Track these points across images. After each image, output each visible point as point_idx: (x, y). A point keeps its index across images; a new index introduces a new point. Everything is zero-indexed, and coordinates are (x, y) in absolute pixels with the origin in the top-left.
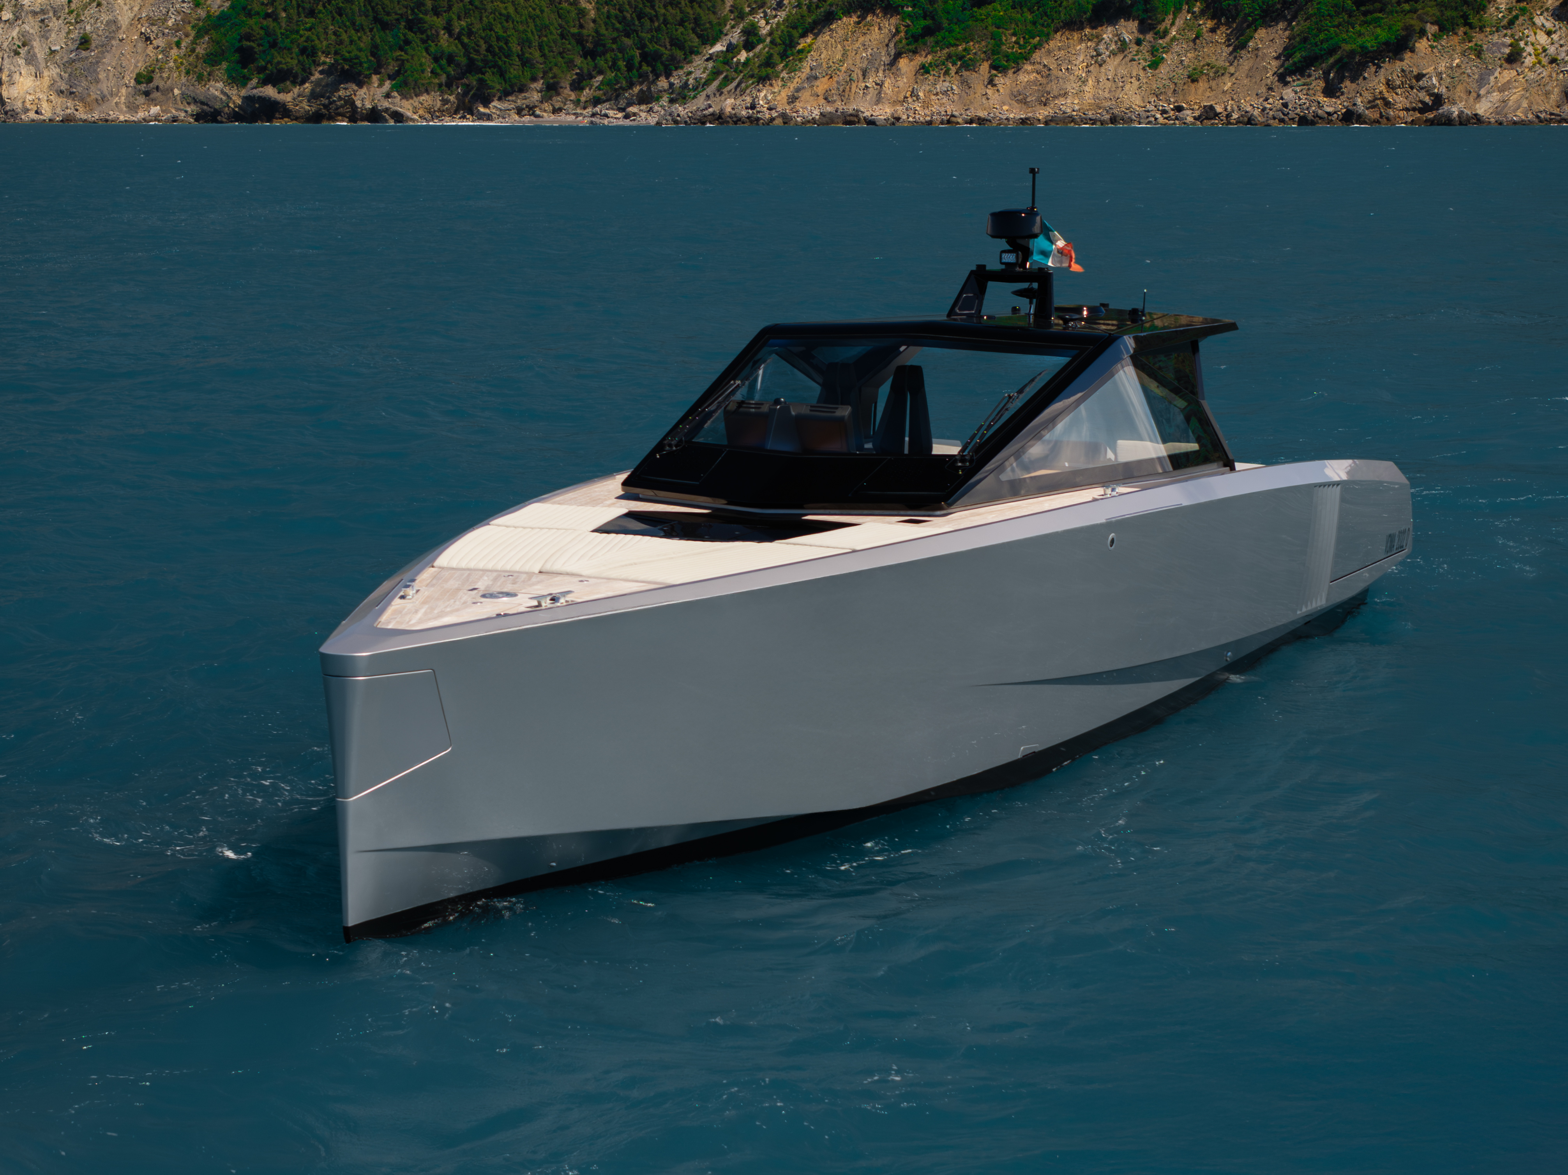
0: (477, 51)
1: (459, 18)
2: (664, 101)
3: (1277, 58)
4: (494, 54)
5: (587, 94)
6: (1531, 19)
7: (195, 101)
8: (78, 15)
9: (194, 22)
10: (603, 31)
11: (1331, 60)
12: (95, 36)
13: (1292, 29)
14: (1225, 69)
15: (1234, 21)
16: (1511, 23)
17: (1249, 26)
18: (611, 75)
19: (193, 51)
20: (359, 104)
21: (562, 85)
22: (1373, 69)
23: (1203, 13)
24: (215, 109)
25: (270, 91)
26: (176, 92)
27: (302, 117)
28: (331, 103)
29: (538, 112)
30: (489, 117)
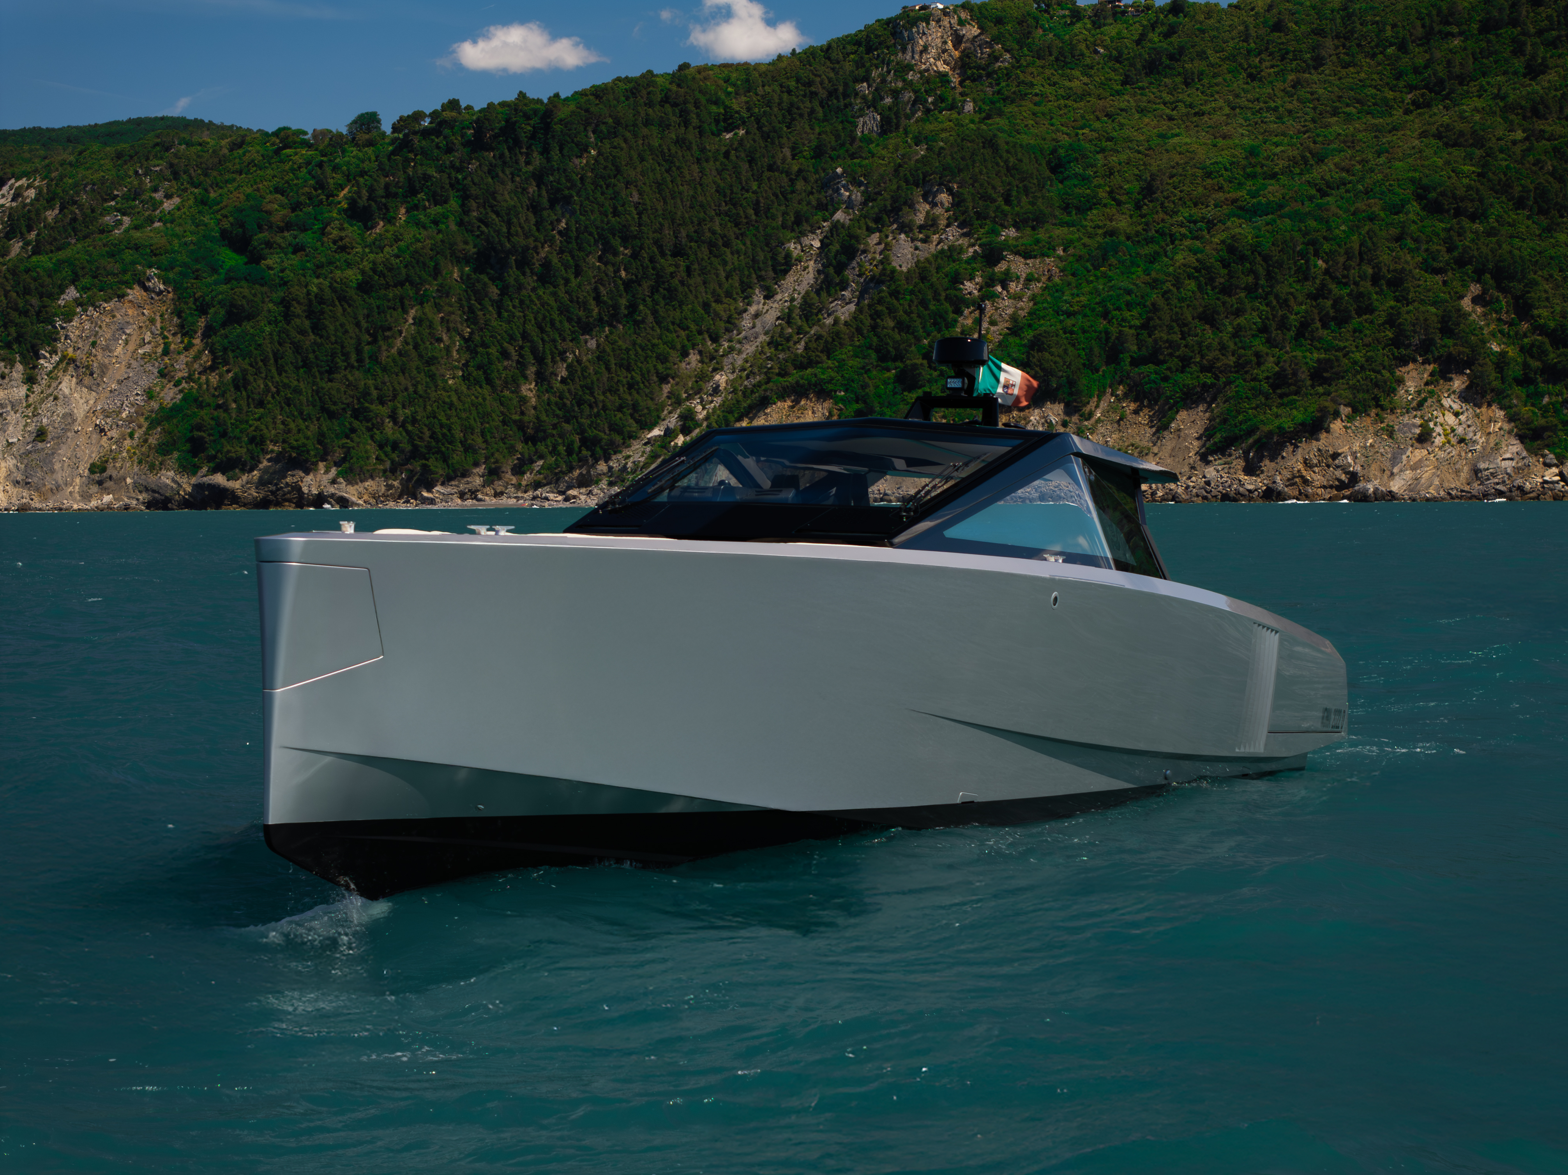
0: (421, 438)
1: (404, 407)
2: (604, 484)
3: (1198, 439)
4: (437, 441)
5: (527, 477)
6: (1439, 401)
7: (147, 489)
8: (35, 409)
9: (147, 414)
10: (544, 417)
11: (1251, 441)
12: (51, 428)
13: (1212, 411)
14: (1149, 449)
15: (1156, 404)
16: (1420, 405)
17: (1170, 409)
18: (552, 460)
19: (146, 441)
20: (305, 490)
21: (504, 469)
22: (1291, 448)
23: (1126, 396)
24: (166, 497)
25: (219, 479)
26: (129, 480)
27: (250, 504)
28: (278, 490)
29: (480, 496)
30: (432, 501)
